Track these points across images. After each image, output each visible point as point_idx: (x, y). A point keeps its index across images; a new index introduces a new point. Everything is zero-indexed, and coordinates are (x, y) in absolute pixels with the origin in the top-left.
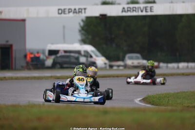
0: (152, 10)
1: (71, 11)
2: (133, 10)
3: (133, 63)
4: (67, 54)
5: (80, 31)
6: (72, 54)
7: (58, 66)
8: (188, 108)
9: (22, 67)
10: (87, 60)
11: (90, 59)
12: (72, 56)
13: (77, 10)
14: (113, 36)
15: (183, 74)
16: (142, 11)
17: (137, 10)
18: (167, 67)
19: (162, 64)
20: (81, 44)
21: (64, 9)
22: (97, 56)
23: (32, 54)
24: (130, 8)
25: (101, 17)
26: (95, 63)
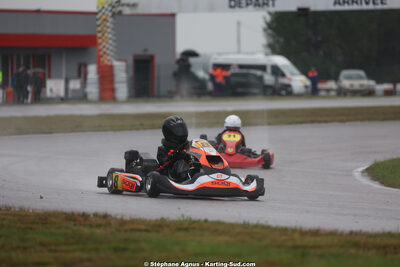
0: (384, 2)
3: (352, 85)
4: (244, 71)
5: (265, 30)
9: (170, 92)
10: (276, 80)
12: (255, 76)
13: (261, 1)
14: (319, 38)
16: (367, 3)
17: (359, 1)
20: (267, 55)
22: (293, 74)
25: (300, 12)
26: (289, 86)
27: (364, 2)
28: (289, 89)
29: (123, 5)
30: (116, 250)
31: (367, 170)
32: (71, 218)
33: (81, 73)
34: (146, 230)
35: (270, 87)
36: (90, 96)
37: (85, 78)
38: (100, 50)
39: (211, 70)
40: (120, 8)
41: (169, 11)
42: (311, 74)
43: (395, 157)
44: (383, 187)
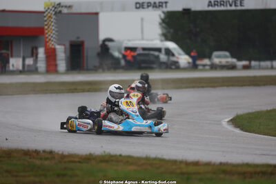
0: (242, 4)
1: (151, 5)
2: (221, 4)
3: (220, 62)
4: (146, 52)
5: (160, 24)
9: (95, 67)
10: (168, 59)
12: (152, 55)
13: (157, 4)
14: (198, 30)
16: (231, 5)
17: (225, 4)
19: (253, 63)
20: (162, 41)
21: (143, 3)
22: (180, 54)
24: (217, 2)
25: (184, 12)
26: (177, 62)
27: (228, 5)
28: (177, 65)
29: (62, 7)
30: (58, 175)
31: (231, 120)
32: (27, 153)
33: (34, 54)
34: (79, 162)
35: (164, 63)
36: (40, 70)
37: (37, 57)
38: (47, 38)
39: (123, 52)
40: (60, 9)
41: (94, 11)
42: (193, 54)
43: (250, 111)
44: (242, 132)
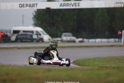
0: (79, 5)
1: (28, 6)
2: (67, 5)
3: (67, 39)
5: (33, 18)
6: (28, 33)
7: (19, 40)
8: (101, 68)
10: (38, 37)
11: (39, 36)
12: (28, 34)
13: (32, 5)
14: (54, 22)
15: (99, 46)
16: (73, 6)
17: (69, 5)
18: (88, 41)
19: (85, 40)
20: (34, 27)
21: (23, 4)
22: (44, 34)
23: (2, 33)
24: (65, 4)
25: (46, 9)
27: (71, 5)
28: (42, 40)
35: (35, 39)
